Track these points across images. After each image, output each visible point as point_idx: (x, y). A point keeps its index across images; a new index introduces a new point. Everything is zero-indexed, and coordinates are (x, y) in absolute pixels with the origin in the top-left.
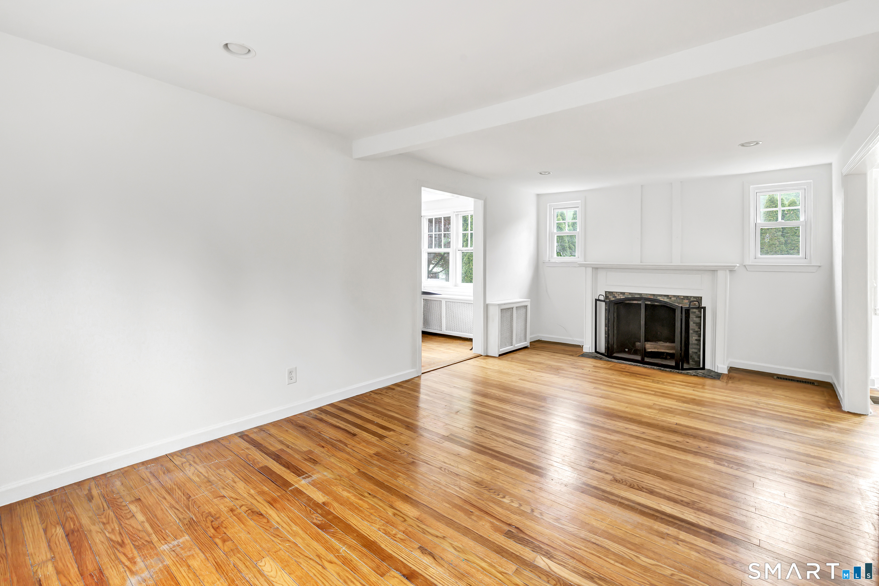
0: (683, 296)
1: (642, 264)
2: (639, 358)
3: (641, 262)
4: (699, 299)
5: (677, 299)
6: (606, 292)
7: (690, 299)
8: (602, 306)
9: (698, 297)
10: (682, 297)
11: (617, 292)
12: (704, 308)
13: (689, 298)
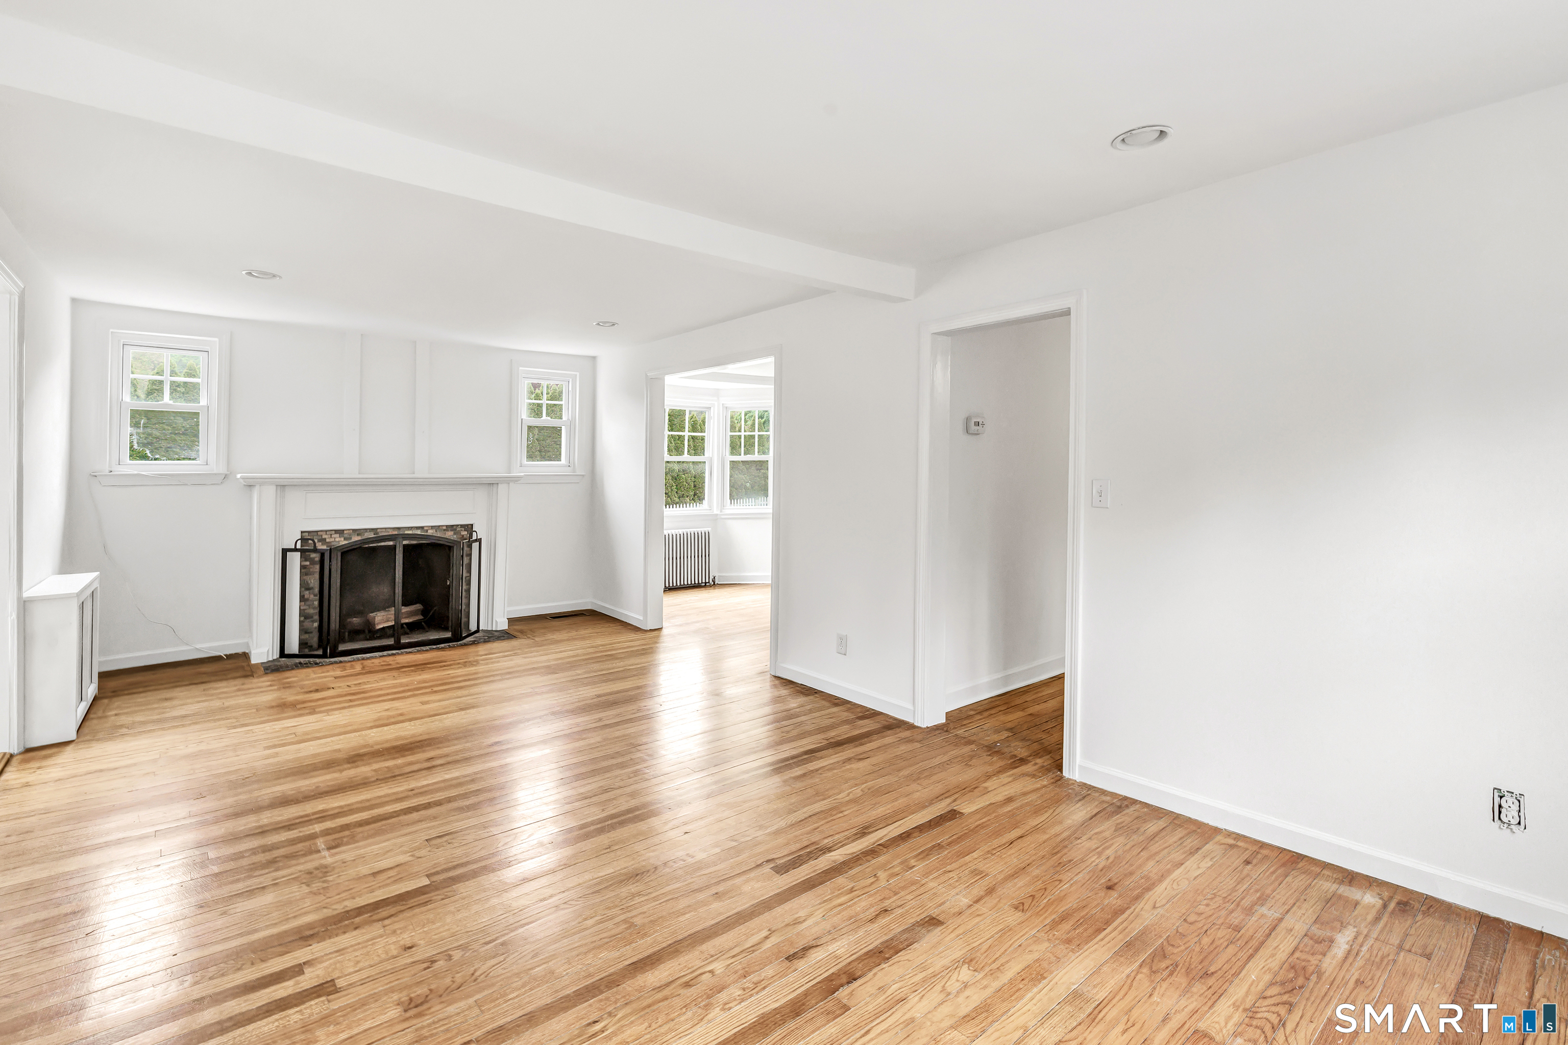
0: (446, 526)
1: (361, 476)
2: (391, 642)
3: (359, 473)
4: (469, 528)
5: (436, 531)
6: (302, 532)
7: (456, 530)
8: (295, 560)
9: (467, 525)
10: (445, 528)
11: (326, 531)
12: (479, 541)
13: (455, 527)
